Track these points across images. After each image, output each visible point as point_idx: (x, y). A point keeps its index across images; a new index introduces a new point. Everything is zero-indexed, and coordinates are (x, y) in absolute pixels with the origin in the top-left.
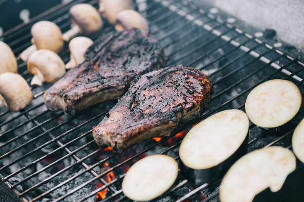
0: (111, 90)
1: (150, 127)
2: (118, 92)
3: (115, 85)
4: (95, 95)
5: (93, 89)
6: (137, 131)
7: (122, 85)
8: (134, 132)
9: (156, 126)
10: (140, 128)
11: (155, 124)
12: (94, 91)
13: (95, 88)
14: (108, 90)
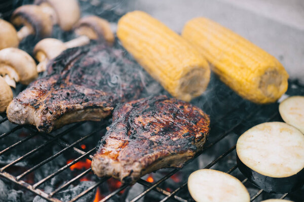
0: (95, 110)
1: (167, 155)
2: (102, 114)
3: (101, 105)
4: (75, 113)
5: (76, 105)
6: (154, 159)
7: (110, 106)
8: (151, 160)
9: (173, 154)
10: (156, 156)
11: (172, 152)
12: (77, 108)
13: (79, 105)
14: (91, 110)
